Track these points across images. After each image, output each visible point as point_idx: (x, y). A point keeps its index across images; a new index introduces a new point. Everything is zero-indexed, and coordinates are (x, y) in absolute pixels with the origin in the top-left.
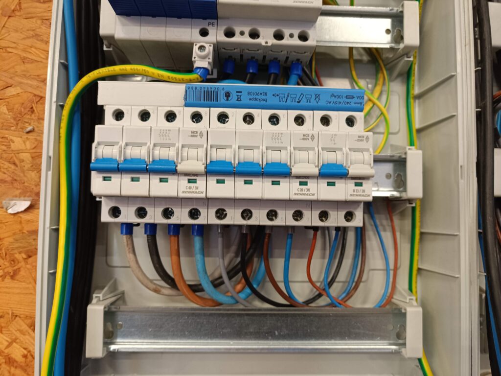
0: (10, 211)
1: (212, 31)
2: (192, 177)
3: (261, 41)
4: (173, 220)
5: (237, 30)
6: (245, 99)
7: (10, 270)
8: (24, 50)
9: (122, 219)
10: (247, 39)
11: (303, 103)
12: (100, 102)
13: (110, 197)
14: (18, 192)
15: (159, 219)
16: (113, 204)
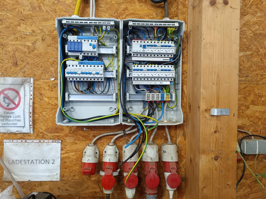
0: (51, 80)
1: (82, 54)
2: (79, 74)
3: (89, 55)
4: (77, 80)
5: (86, 53)
6: (87, 64)
7: (51, 90)
8: (52, 53)
9: (70, 80)
10: (87, 55)
11: (95, 64)
12: (67, 64)
13: (69, 77)
14: (52, 77)
15: (75, 80)
16: (69, 78)
